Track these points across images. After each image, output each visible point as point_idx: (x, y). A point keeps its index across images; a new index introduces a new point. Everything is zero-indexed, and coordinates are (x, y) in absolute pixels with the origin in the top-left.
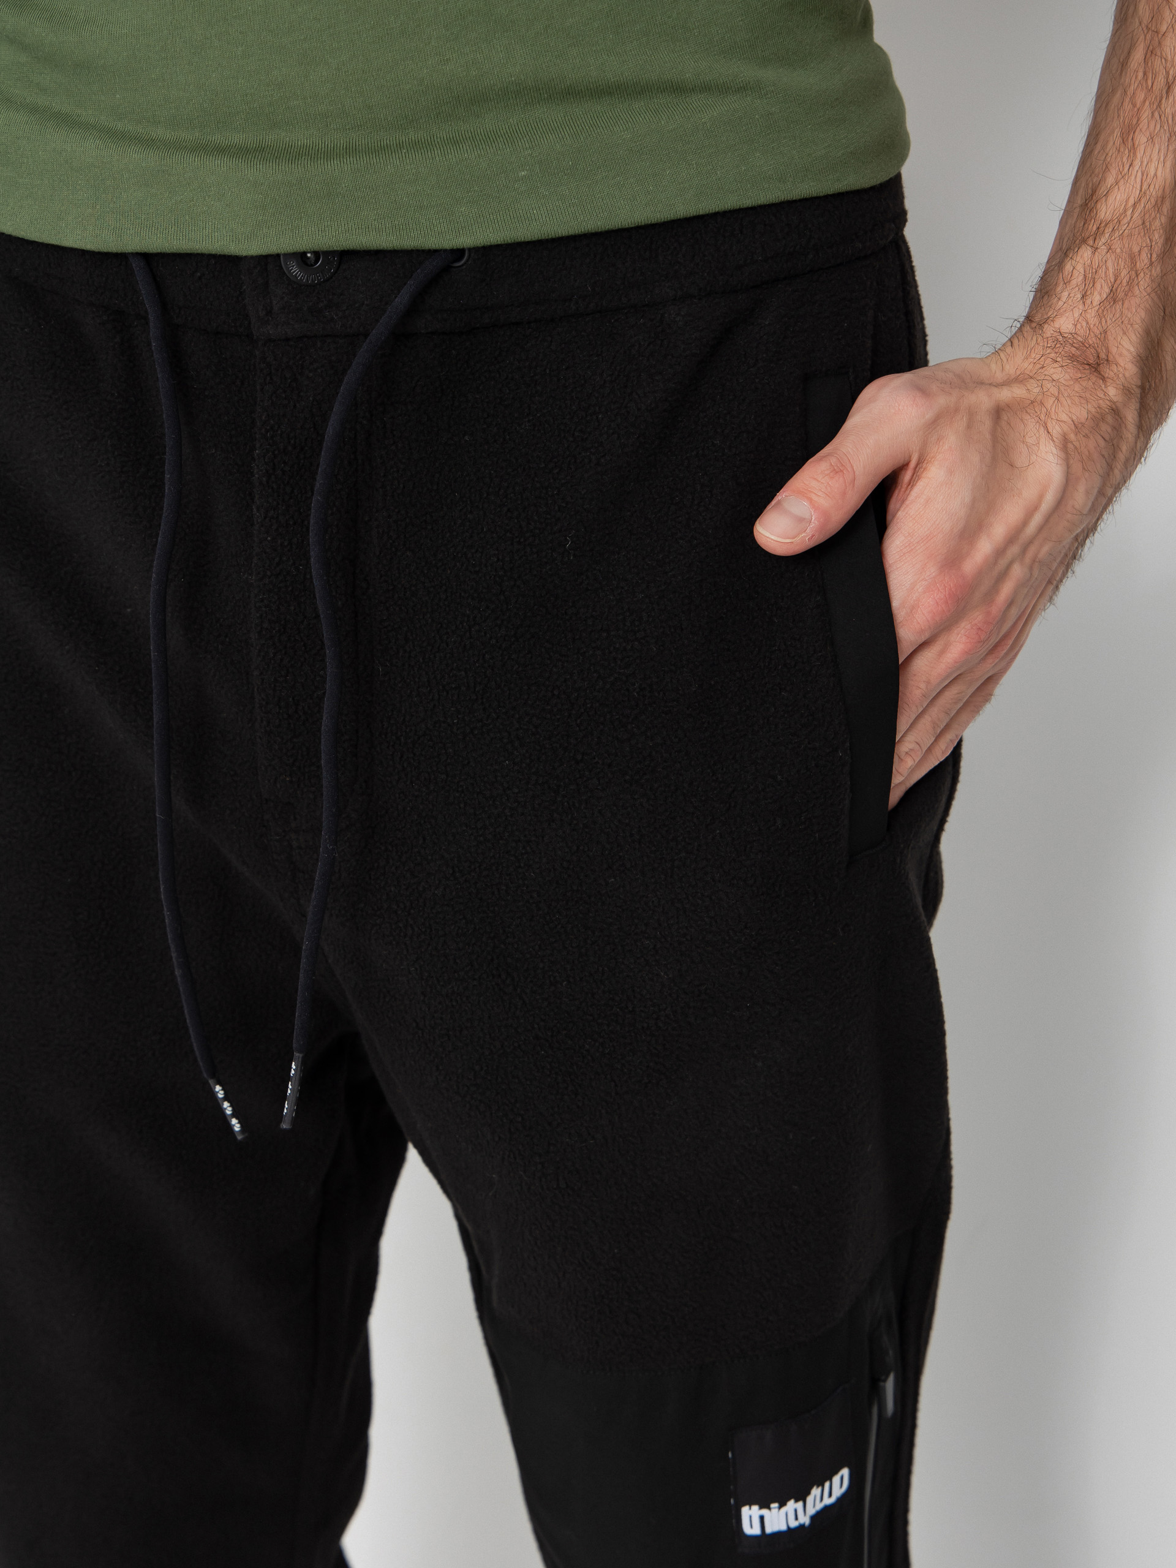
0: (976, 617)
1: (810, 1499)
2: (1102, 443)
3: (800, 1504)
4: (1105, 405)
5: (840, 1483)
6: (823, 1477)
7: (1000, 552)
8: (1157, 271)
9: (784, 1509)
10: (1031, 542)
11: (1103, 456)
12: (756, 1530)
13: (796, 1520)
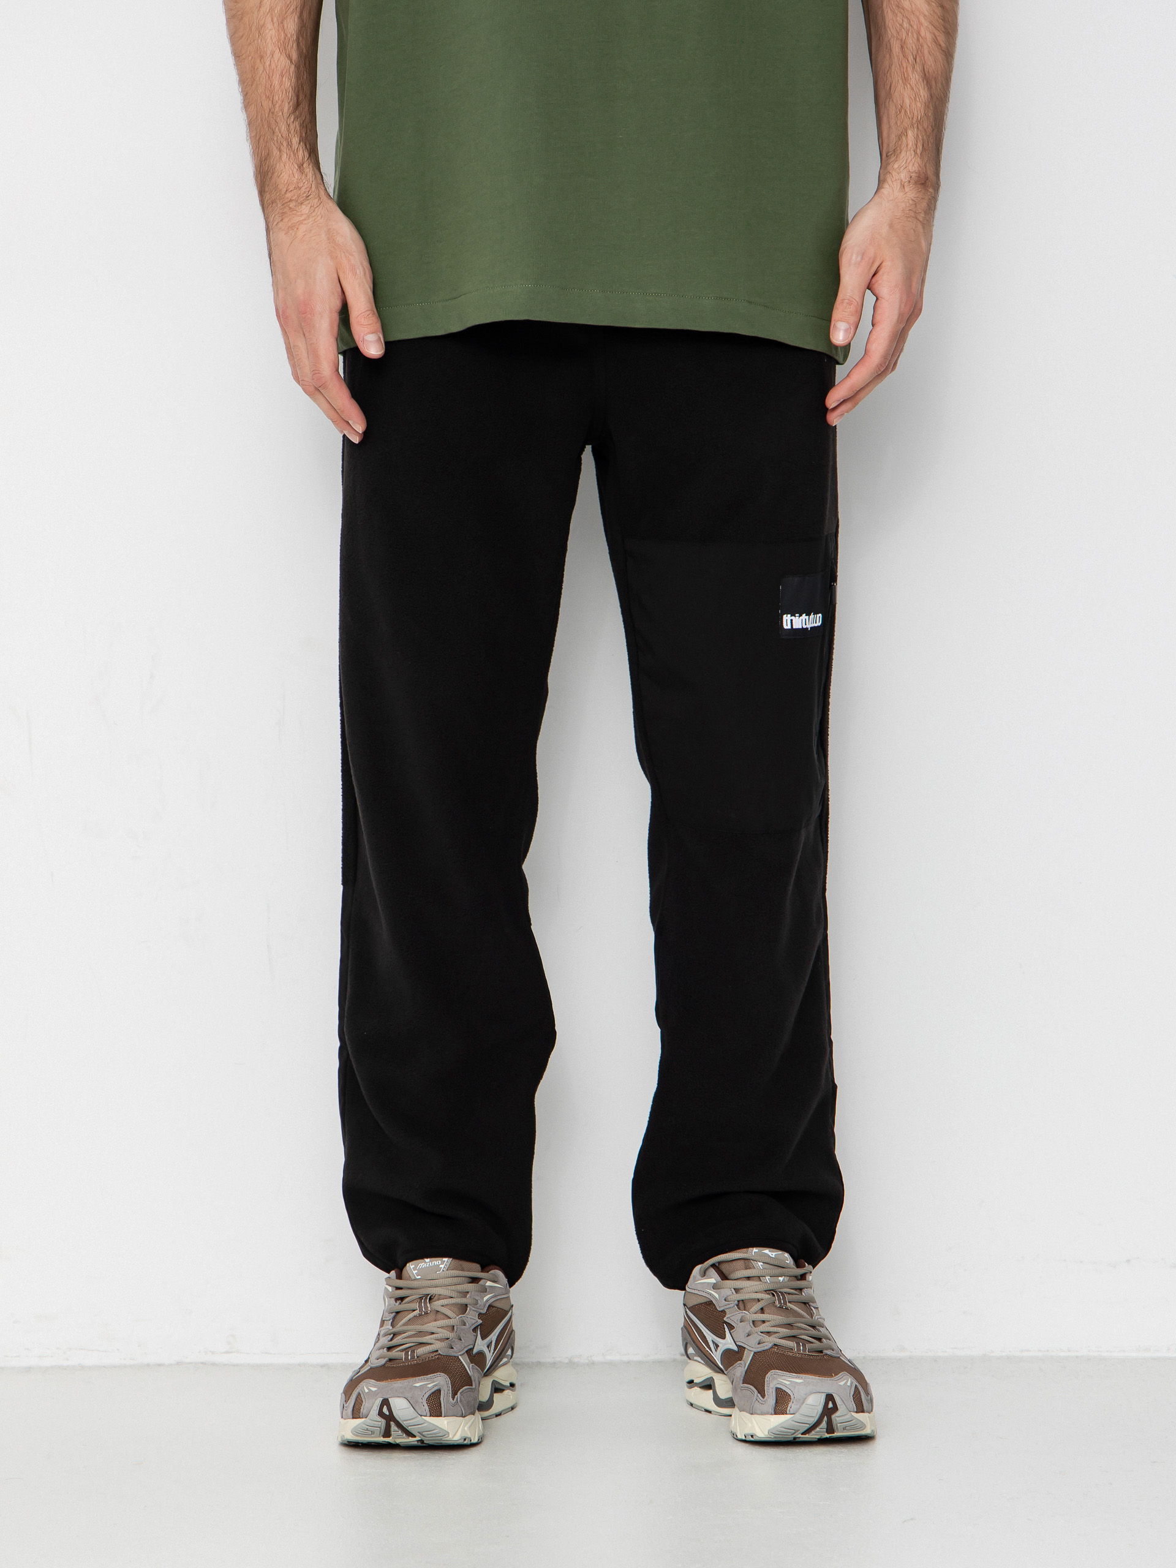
12: (789, 627)
13: (806, 624)
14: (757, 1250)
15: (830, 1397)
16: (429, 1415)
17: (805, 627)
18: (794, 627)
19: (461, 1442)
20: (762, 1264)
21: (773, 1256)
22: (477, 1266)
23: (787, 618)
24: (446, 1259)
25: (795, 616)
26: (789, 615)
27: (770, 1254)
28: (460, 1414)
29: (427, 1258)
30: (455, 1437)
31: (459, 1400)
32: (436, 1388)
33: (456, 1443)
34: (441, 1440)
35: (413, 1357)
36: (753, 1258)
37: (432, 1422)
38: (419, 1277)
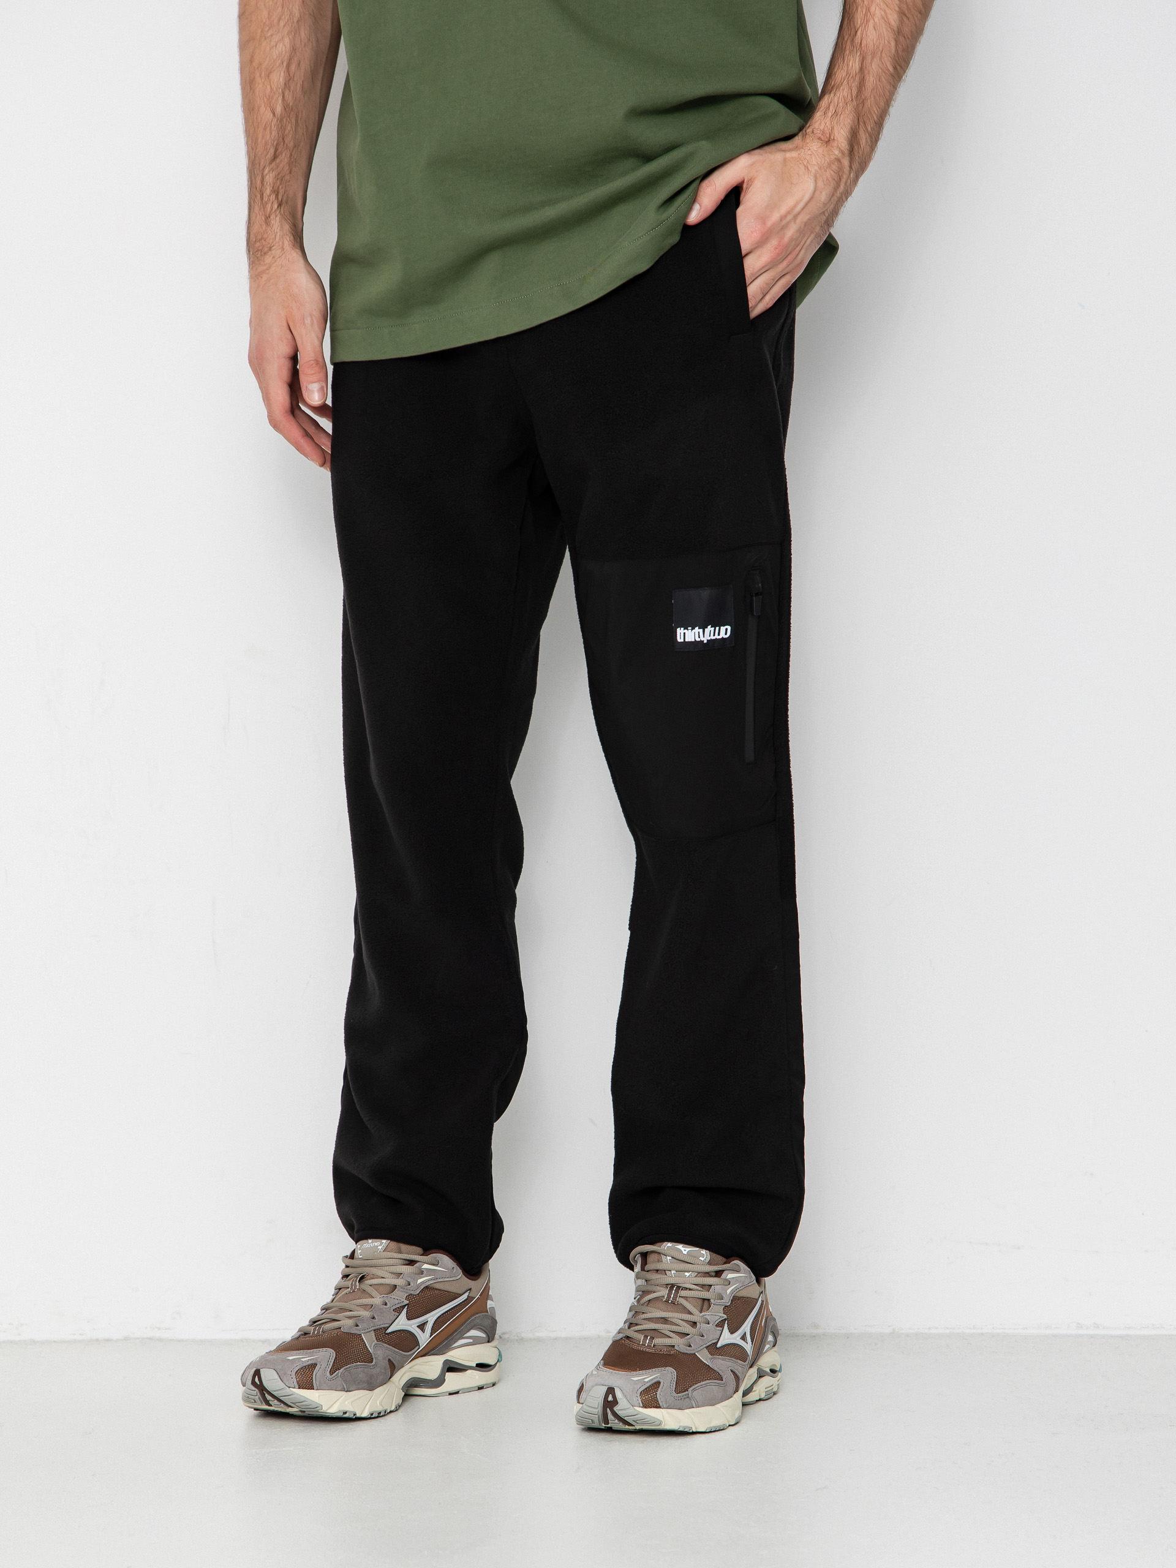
0: (774, 242)
1: (707, 630)
2: (832, 172)
3: (701, 630)
4: (833, 157)
5: (724, 632)
6: (716, 624)
7: (782, 218)
8: (855, 103)
9: (694, 631)
10: (799, 213)
11: (834, 179)
12: (682, 640)
13: (699, 637)
14: (671, 1245)
15: (611, 1391)
16: (297, 1387)
17: (698, 639)
18: (686, 640)
19: (340, 1415)
20: (671, 1258)
21: (685, 1253)
22: (419, 1250)
23: (680, 631)
24: (384, 1241)
25: (688, 630)
26: (682, 629)
27: (683, 1249)
28: (340, 1388)
29: (370, 1239)
30: (333, 1410)
31: (339, 1374)
32: (313, 1362)
33: (330, 1415)
34: (318, 1411)
35: (318, 1332)
36: (663, 1252)
37: (301, 1394)
38: (360, 1257)
